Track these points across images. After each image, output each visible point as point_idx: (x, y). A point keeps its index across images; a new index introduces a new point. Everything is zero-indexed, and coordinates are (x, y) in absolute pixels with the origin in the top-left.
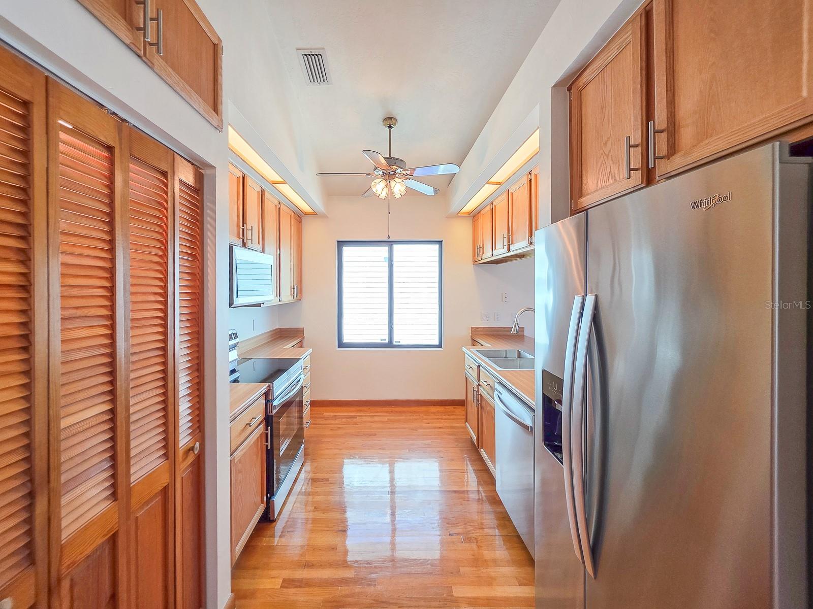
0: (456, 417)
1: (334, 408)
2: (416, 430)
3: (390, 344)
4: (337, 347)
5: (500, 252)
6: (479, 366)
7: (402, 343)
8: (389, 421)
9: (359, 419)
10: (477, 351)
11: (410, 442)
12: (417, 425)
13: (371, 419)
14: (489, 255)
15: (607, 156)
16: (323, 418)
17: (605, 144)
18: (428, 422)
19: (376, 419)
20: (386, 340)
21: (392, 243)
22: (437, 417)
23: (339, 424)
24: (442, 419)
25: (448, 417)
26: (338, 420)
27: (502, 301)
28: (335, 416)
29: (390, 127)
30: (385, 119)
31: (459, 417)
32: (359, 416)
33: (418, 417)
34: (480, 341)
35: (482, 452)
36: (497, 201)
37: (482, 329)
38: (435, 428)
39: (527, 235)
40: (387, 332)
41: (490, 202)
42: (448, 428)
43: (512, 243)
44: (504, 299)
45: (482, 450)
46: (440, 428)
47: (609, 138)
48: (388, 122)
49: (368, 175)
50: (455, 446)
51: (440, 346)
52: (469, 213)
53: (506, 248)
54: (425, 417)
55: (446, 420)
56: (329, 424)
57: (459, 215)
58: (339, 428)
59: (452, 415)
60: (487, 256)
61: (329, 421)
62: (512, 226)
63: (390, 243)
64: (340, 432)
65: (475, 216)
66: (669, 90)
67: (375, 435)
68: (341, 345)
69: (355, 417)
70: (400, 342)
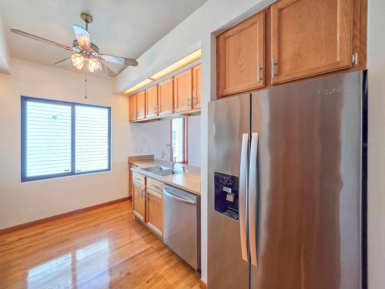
0: (122, 209)
1: (19, 232)
2: (100, 225)
3: (73, 173)
4: (21, 182)
5: (151, 115)
6: (146, 178)
7: (83, 170)
8: (76, 226)
9: (47, 233)
10: (140, 169)
11: (98, 235)
12: (99, 222)
13: (59, 229)
14: (143, 117)
15: (242, 72)
16: (7, 244)
17: (241, 66)
18: (106, 217)
19: (64, 228)
20: (69, 170)
21: (74, 104)
22: (110, 213)
23: (28, 243)
24: (114, 213)
25: (117, 210)
26: (26, 241)
27: (144, 142)
28: (21, 239)
29: (87, 21)
30: (83, 14)
31: (124, 208)
32: (47, 230)
33: (97, 217)
34: (136, 164)
35: (150, 224)
36: (149, 89)
37: (134, 158)
38: (112, 219)
39: (172, 108)
40: (70, 164)
41: (145, 89)
42: (120, 217)
43: (161, 112)
44: (145, 141)
45: (149, 223)
46: (115, 218)
47: (243, 64)
48: (85, 17)
49: (68, 48)
50: (128, 226)
51: (109, 169)
52: (128, 94)
53: (156, 114)
54: (102, 215)
55: (117, 213)
56: (16, 247)
57: (122, 94)
58: (29, 247)
59: (120, 208)
60: (141, 117)
61: (13, 245)
62: (160, 103)
63: (73, 104)
64: (31, 250)
65: (132, 96)
66: (279, 47)
67: (67, 240)
68: (24, 179)
69: (44, 232)
70: (80, 170)
